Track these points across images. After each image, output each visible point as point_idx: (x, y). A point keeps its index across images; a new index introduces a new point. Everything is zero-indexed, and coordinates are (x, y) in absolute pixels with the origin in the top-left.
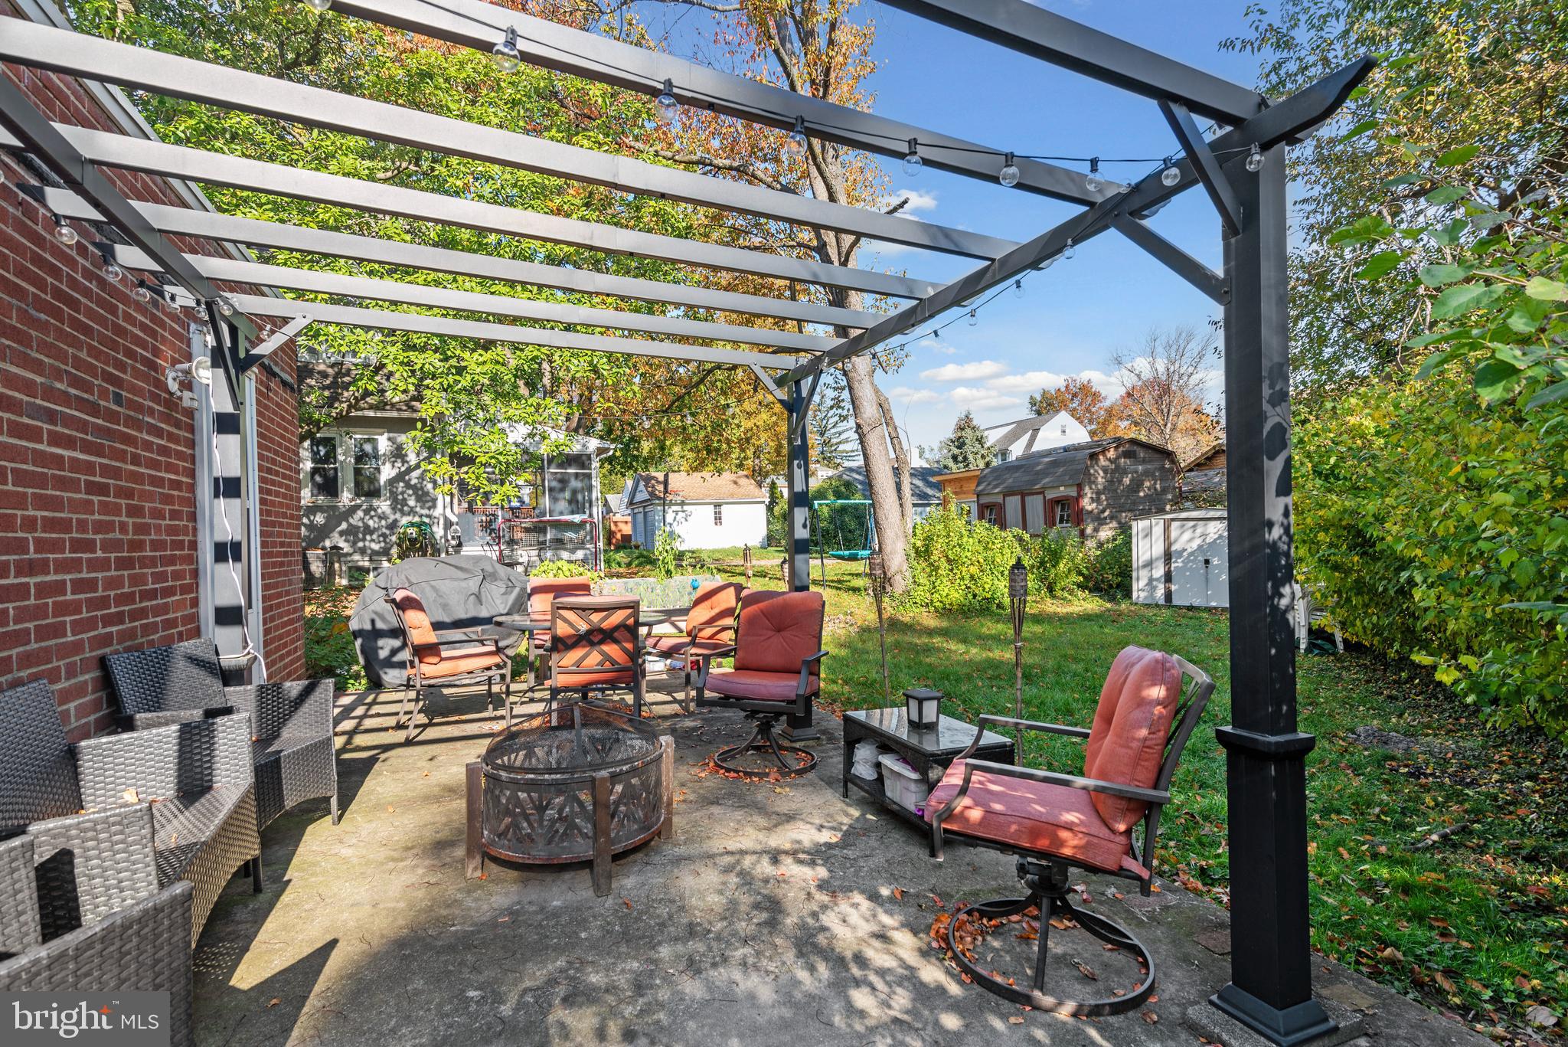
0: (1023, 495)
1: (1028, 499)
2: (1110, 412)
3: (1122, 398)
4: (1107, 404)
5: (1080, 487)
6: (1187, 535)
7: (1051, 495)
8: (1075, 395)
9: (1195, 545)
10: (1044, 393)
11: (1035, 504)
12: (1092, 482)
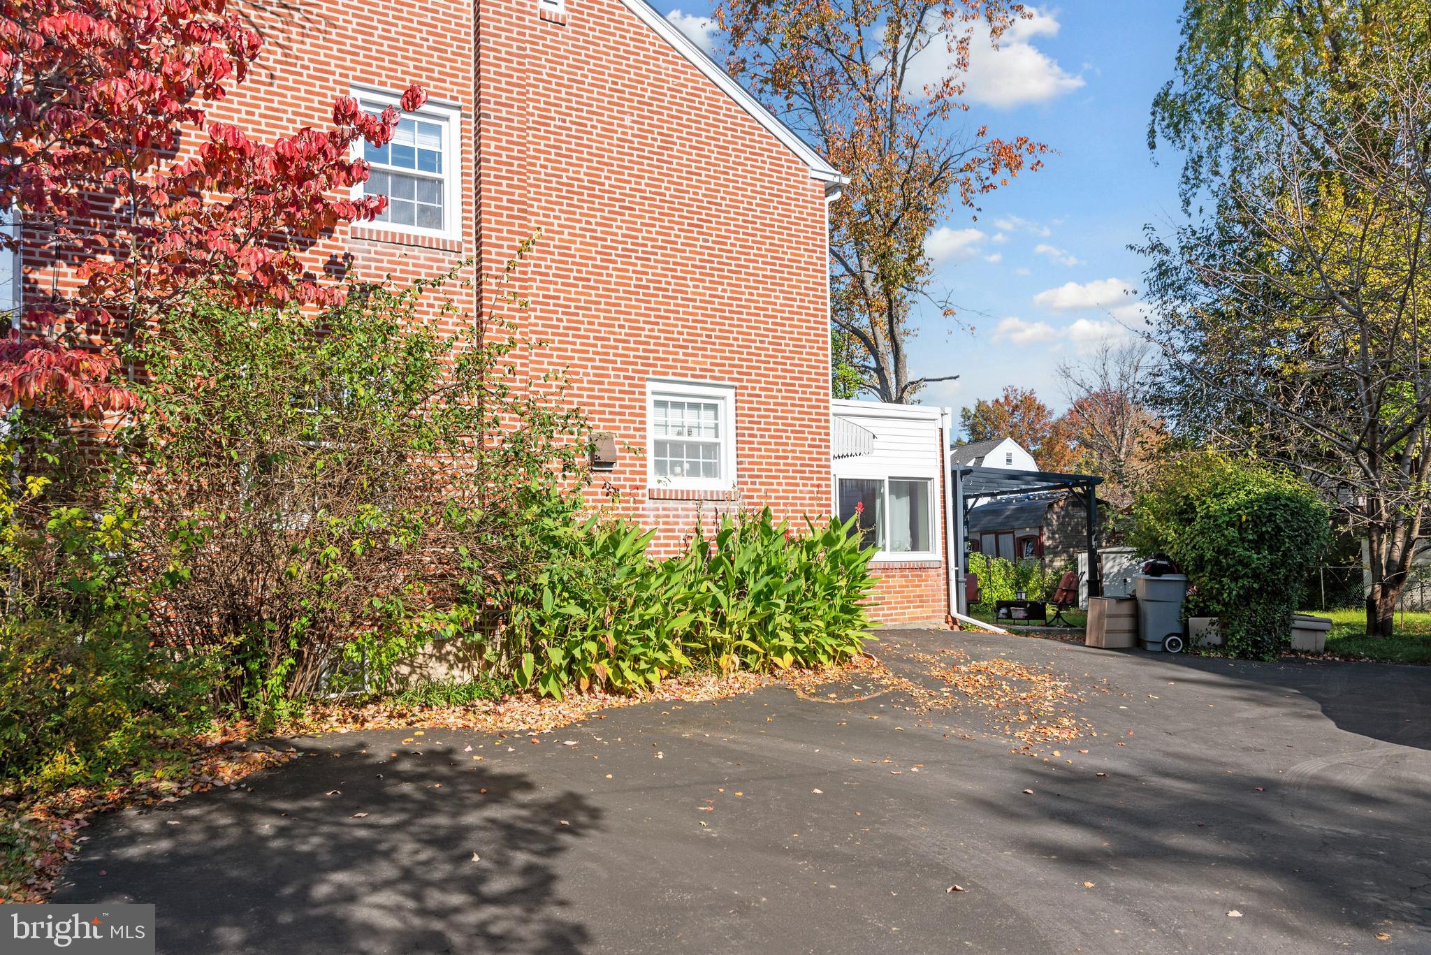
0: (997, 534)
1: (1001, 537)
2: (1055, 428)
3: (1071, 412)
4: (1054, 418)
5: (1041, 528)
6: (1110, 564)
7: (1019, 534)
8: (1016, 408)
9: (1115, 570)
10: (980, 404)
11: (1007, 541)
12: (1049, 524)
